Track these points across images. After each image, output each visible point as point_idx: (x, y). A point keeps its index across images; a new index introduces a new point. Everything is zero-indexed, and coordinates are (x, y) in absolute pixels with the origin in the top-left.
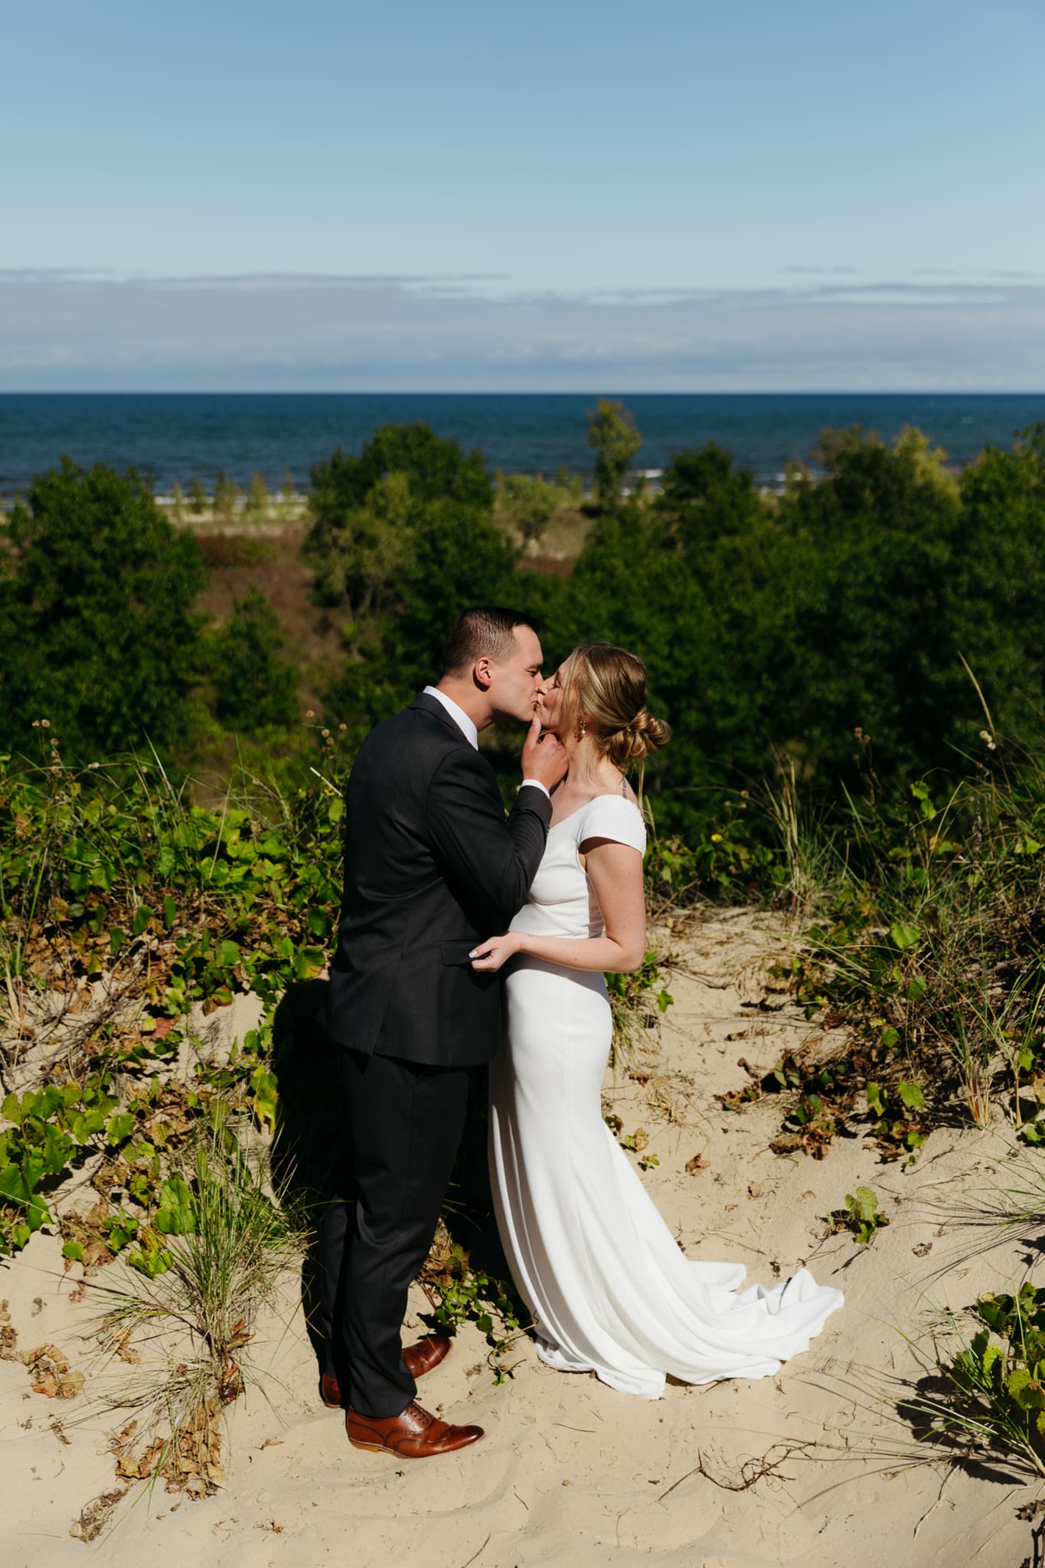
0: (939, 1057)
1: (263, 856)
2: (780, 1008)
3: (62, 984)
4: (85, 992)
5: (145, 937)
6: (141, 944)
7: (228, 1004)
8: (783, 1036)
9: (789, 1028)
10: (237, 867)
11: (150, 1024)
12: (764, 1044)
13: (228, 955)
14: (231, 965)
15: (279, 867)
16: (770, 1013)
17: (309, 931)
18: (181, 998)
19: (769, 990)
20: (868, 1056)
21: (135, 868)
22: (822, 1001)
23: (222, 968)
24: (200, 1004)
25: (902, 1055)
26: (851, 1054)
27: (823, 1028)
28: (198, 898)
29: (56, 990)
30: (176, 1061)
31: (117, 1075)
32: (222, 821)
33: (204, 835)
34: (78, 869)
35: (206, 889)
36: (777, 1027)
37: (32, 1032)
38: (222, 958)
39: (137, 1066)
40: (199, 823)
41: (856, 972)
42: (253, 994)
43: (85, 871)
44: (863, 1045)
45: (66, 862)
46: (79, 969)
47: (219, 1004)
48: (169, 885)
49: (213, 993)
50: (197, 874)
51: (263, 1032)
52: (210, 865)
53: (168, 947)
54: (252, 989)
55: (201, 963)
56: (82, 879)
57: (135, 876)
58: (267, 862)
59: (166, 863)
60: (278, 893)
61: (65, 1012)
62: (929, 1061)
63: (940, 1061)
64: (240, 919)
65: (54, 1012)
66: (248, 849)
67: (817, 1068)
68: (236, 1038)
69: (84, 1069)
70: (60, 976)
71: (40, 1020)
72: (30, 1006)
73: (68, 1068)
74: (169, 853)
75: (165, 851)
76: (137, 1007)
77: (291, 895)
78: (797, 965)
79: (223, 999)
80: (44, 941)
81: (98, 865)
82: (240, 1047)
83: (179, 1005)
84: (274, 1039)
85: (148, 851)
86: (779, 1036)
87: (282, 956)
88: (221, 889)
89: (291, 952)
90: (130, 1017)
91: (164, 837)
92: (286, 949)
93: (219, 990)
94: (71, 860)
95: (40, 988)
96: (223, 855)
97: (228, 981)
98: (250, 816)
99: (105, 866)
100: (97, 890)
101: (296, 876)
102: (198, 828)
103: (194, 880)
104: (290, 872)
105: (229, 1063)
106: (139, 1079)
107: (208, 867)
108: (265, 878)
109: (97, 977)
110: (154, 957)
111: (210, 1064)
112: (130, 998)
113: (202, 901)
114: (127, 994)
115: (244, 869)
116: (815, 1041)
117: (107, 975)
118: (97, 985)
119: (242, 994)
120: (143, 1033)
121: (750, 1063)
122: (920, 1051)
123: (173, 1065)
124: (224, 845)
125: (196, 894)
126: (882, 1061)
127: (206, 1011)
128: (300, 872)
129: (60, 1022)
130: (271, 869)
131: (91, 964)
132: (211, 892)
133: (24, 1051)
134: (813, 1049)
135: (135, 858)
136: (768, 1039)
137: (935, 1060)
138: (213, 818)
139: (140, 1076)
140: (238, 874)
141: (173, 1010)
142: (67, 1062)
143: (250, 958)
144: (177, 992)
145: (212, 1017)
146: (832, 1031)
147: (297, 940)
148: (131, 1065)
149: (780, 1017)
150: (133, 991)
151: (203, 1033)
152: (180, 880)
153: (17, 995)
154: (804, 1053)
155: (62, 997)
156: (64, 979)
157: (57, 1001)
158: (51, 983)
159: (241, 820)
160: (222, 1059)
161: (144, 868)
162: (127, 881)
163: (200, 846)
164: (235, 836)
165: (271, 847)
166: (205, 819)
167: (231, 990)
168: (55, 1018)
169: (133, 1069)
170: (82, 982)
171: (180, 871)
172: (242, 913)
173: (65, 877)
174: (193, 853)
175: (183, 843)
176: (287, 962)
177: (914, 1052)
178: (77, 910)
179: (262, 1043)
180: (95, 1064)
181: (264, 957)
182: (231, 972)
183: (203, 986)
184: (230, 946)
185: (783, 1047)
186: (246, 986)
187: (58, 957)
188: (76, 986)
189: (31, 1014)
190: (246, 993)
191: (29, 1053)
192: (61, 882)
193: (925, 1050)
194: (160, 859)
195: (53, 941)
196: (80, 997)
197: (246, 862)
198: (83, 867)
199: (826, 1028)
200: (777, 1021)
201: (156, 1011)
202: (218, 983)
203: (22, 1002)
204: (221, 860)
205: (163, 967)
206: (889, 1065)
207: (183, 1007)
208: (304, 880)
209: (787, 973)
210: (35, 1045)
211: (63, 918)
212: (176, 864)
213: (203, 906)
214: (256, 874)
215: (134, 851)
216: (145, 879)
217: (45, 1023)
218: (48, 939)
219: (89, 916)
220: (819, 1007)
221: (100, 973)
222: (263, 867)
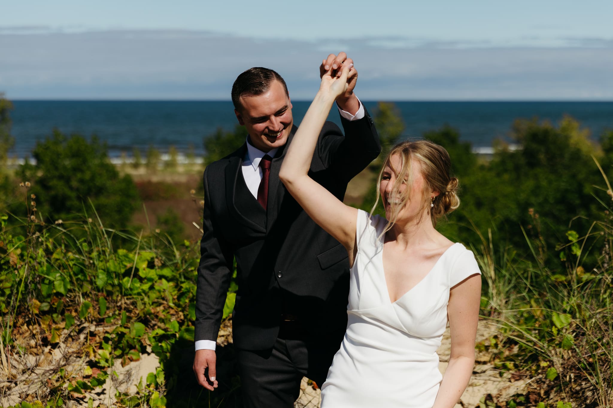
0: (583, 390)
1: (161, 277)
2: (484, 372)
3: (35, 350)
4: (49, 355)
5: (86, 325)
6: (84, 328)
7: (137, 360)
8: (485, 387)
9: (489, 382)
10: (146, 283)
11: (88, 371)
12: (473, 391)
13: (138, 331)
14: (140, 336)
15: (171, 284)
16: (477, 375)
17: (189, 317)
18: (108, 356)
19: (478, 362)
20: (539, 394)
21: (82, 281)
22: (510, 365)
23: (134, 338)
24: (119, 361)
25: (560, 391)
26: (529, 393)
27: (510, 381)
28: (121, 300)
29: (31, 354)
30: (105, 394)
31: (67, 401)
32: (136, 257)
33: (125, 266)
34: (47, 282)
35: (126, 295)
36: (482, 382)
37: (15, 376)
38: (133, 334)
39: (81, 396)
40: (123, 258)
41: (531, 341)
42: (153, 355)
43: (51, 283)
44: (536, 389)
45: (40, 276)
46: (45, 342)
47: (131, 360)
48: (103, 291)
49: (127, 354)
50: (120, 285)
51: (158, 374)
52: (128, 281)
53: (100, 329)
54: (153, 352)
55: (121, 335)
56: (49, 288)
57: (81, 286)
58: (164, 281)
59: (101, 280)
60: (170, 298)
61: (37, 366)
62: (577, 392)
63: (584, 393)
64: (146, 309)
65: (29, 365)
66: (152, 274)
67: (507, 403)
68: (141, 378)
69: (46, 396)
70: (34, 346)
71: (20, 370)
72: (15, 363)
73: (37, 397)
74: (103, 274)
75: (101, 273)
76: (81, 362)
77: (179, 298)
78: (494, 341)
79: (134, 357)
80: (25, 327)
81: (59, 278)
82: (145, 383)
83: (107, 361)
84: (165, 378)
85: (89, 272)
86: (482, 387)
87: (171, 331)
88: (135, 294)
89: (177, 330)
90: (77, 367)
91: (100, 265)
92: (174, 328)
93: (132, 351)
94: (43, 275)
95: (22, 353)
96: (136, 275)
97: (138, 347)
98: (154, 255)
99: (63, 280)
100: (58, 294)
101: (182, 287)
102: (122, 261)
103: (118, 288)
104: (178, 287)
105: (138, 393)
106: (81, 404)
107: (127, 282)
108: (162, 290)
109: (55, 346)
110: (93, 334)
111: (126, 394)
112: (77, 357)
113: (123, 302)
114: (75, 355)
115: (150, 284)
116: (505, 389)
117: (62, 345)
118: (56, 351)
119: (146, 355)
120: (84, 377)
121: (465, 402)
122: (571, 388)
123: (102, 396)
124: (137, 270)
125: (119, 298)
126: (548, 397)
127: (123, 364)
128: (184, 285)
129: (32, 372)
130: (165, 285)
131: (53, 337)
132: (129, 297)
133: (9, 388)
134: (504, 393)
135: (82, 276)
136: (476, 388)
137: (581, 392)
138: (131, 255)
139: (81, 402)
140: (146, 287)
141: (103, 363)
142: (36, 394)
143: (152, 334)
144: (106, 352)
145: (127, 368)
146: (516, 382)
147: (181, 324)
148: (76, 395)
149: (484, 376)
150: (79, 353)
151: (121, 377)
152: (110, 288)
153: (6, 356)
154: (499, 396)
155: (34, 358)
156: (36, 347)
157: (31, 360)
158: (28, 350)
159: (149, 259)
160: (132, 391)
161: (87, 281)
162: (77, 289)
163: (123, 271)
164: (144, 265)
165: (167, 272)
166: (126, 256)
167: (139, 352)
168: (29, 369)
169: (78, 398)
170: (47, 349)
171: (110, 284)
172: (147, 306)
173: (39, 286)
174: (118, 275)
175: (112, 269)
176: (174, 335)
177: (567, 389)
178: (45, 307)
179: (158, 380)
180: (54, 392)
181: (161, 332)
182: (139, 341)
183: (123, 349)
184: (139, 326)
185: (485, 393)
186: (149, 349)
187: (33, 336)
188: (43, 351)
189: (15, 367)
190: (149, 354)
191: (13, 390)
192: (36, 289)
193: (574, 386)
194: (98, 277)
195: (31, 327)
196: (46, 359)
197: (150, 280)
198: (50, 281)
199: (512, 380)
200: (481, 378)
201: (92, 364)
202: (132, 347)
203: (10, 360)
204: (136, 279)
205: (97, 339)
206: (552, 399)
207: (110, 362)
208: (186, 289)
209: (487, 348)
210: (16, 384)
211: (36, 312)
212: (108, 280)
213: (124, 306)
214: (157, 287)
215: (82, 271)
216: (87, 288)
217: (24, 372)
218: (28, 326)
219: (52, 311)
220: (509, 370)
221: (58, 343)
222: (161, 283)
